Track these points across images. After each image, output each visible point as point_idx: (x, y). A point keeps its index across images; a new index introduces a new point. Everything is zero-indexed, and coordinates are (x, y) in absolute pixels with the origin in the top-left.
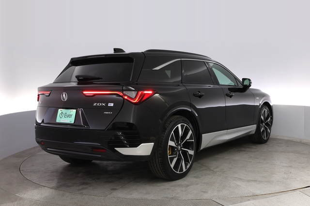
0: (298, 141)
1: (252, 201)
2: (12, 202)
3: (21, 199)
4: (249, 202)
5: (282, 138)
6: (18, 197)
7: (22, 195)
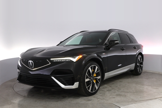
0: (158, 73)
1: (134, 104)
2: (9, 105)
3: (14, 103)
4: (132, 105)
5: (149, 71)
6: (12, 102)
7: (14, 102)
